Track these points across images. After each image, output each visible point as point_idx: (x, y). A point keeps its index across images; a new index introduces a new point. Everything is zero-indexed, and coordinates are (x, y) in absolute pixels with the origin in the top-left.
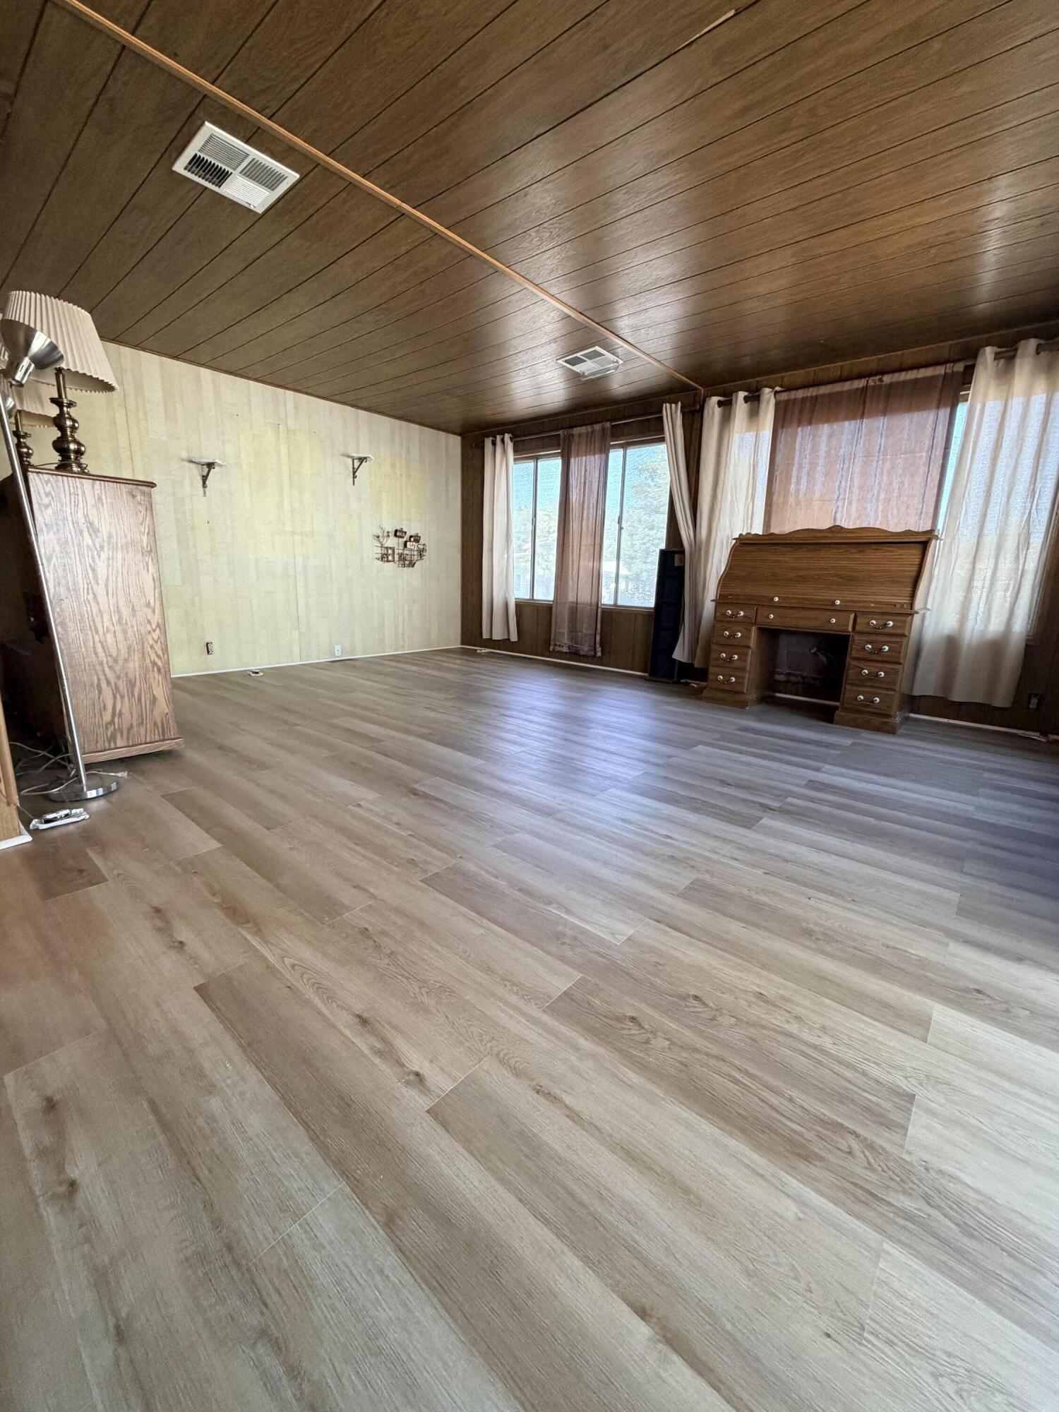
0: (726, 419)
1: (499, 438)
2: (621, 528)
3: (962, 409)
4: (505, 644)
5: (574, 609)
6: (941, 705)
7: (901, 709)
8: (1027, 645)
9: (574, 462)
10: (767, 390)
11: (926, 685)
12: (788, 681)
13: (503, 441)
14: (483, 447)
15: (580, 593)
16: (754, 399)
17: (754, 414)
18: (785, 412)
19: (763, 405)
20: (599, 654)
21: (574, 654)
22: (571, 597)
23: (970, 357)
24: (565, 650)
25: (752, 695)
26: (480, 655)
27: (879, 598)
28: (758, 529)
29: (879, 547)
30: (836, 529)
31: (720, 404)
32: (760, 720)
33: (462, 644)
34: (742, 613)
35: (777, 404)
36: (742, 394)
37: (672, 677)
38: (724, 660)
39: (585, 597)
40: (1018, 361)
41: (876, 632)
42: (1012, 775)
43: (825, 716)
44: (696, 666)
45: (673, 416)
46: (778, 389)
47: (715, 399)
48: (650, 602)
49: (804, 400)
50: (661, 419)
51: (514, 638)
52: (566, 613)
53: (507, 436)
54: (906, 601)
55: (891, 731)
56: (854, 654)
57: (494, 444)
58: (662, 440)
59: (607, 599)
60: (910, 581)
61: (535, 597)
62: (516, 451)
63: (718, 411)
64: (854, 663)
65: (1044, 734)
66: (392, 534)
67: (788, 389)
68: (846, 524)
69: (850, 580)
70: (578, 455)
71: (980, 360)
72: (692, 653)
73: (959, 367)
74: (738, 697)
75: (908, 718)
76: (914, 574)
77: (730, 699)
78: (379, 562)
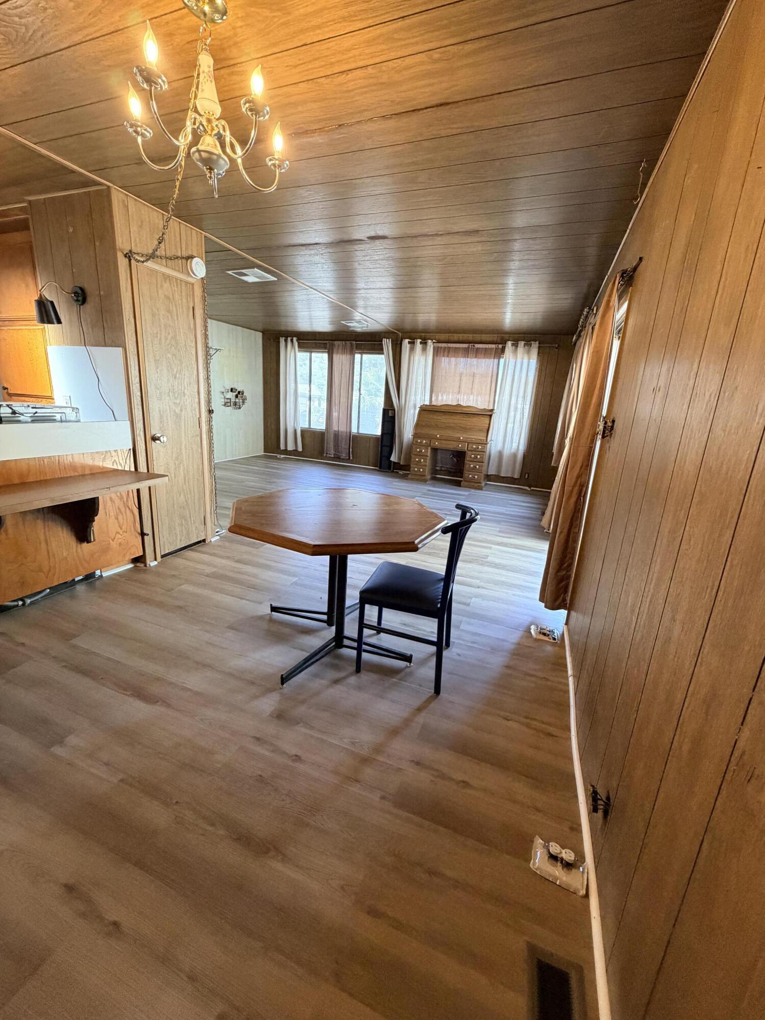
0: (412, 349)
1: (289, 339)
2: (360, 394)
3: (502, 361)
4: (295, 452)
5: (337, 435)
6: (497, 478)
7: (484, 480)
8: (524, 455)
9: (336, 357)
10: (430, 341)
11: (492, 471)
12: (441, 470)
13: (292, 341)
14: (279, 342)
15: (339, 426)
16: (424, 343)
17: (424, 350)
18: (437, 352)
19: (428, 347)
20: (351, 458)
21: (337, 458)
22: (335, 428)
23: (504, 342)
24: (332, 456)
25: (429, 477)
26: (279, 459)
27: (475, 437)
28: (427, 403)
29: (475, 416)
30: (459, 406)
31: (409, 343)
32: (434, 487)
33: (265, 452)
34: (424, 441)
35: (434, 347)
36: (419, 341)
37: (390, 469)
38: (417, 461)
39: (343, 428)
40: (519, 348)
41: (475, 450)
42: (517, 501)
43: (458, 484)
44: (401, 464)
45: (387, 344)
46: (434, 341)
47: (407, 341)
48: (378, 432)
49: (445, 348)
50: (382, 344)
51: (300, 449)
52: (332, 436)
53: (295, 339)
54: (485, 438)
55: (480, 488)
56: (468, 459)
57: (286, 341)
58: (383, 354)
59: (354, 430)
60: (486, 431)
61: (311, 427)
62: (299, 347)
63: (408, 346)
64: (467, 462)
65: (530, 487)
66: (230, 391)
67: (439, 342)
68: (463, 403)
69: (465, 429)
70: (337, 353)
71: (507, 345)
72: (399, 458)
73: (500, 346)
74: (423, 478)
75: (486, 484)
76: (487, 428)
77: (420, 479)
78: (223, 407)
